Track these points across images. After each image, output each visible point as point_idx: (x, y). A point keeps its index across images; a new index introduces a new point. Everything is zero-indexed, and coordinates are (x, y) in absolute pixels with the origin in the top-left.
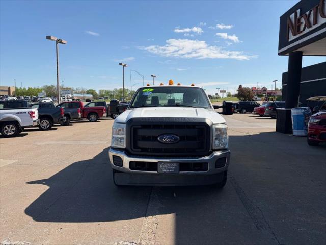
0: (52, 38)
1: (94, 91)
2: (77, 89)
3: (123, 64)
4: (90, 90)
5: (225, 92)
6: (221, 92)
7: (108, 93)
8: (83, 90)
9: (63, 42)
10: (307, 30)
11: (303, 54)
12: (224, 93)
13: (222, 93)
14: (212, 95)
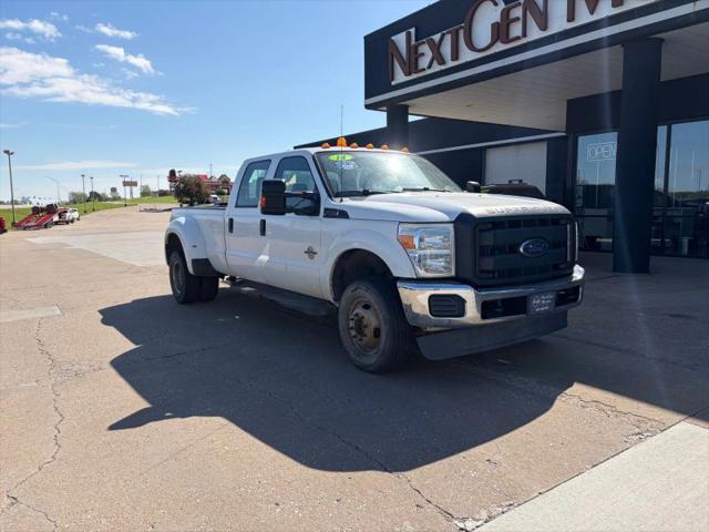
5: (135, 184)
6: (125, 184)
10: (437, 68)
11: (410, 111)
12: (134, 188)
13: (128, 188)
14: (100, 192)
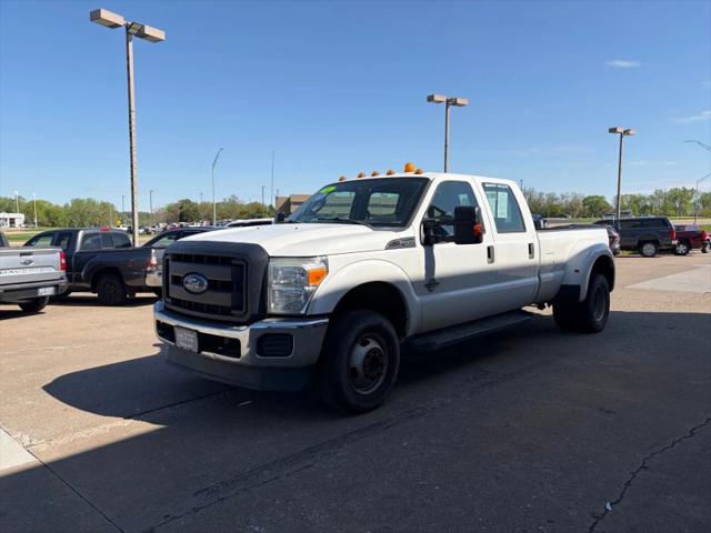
0: (437, 98)
1: (602, 198)
2: (563, 197)
3: (620, 130)
4: (589, 197)
7: (636, 202)
8: (575, 197)
9: (459, 101)
